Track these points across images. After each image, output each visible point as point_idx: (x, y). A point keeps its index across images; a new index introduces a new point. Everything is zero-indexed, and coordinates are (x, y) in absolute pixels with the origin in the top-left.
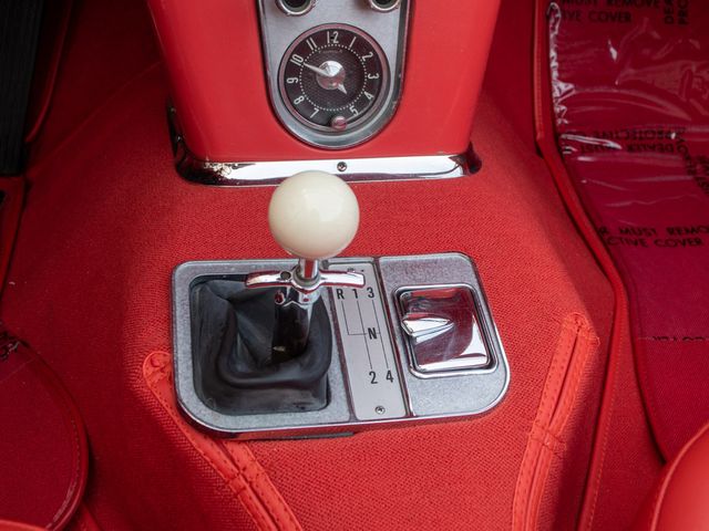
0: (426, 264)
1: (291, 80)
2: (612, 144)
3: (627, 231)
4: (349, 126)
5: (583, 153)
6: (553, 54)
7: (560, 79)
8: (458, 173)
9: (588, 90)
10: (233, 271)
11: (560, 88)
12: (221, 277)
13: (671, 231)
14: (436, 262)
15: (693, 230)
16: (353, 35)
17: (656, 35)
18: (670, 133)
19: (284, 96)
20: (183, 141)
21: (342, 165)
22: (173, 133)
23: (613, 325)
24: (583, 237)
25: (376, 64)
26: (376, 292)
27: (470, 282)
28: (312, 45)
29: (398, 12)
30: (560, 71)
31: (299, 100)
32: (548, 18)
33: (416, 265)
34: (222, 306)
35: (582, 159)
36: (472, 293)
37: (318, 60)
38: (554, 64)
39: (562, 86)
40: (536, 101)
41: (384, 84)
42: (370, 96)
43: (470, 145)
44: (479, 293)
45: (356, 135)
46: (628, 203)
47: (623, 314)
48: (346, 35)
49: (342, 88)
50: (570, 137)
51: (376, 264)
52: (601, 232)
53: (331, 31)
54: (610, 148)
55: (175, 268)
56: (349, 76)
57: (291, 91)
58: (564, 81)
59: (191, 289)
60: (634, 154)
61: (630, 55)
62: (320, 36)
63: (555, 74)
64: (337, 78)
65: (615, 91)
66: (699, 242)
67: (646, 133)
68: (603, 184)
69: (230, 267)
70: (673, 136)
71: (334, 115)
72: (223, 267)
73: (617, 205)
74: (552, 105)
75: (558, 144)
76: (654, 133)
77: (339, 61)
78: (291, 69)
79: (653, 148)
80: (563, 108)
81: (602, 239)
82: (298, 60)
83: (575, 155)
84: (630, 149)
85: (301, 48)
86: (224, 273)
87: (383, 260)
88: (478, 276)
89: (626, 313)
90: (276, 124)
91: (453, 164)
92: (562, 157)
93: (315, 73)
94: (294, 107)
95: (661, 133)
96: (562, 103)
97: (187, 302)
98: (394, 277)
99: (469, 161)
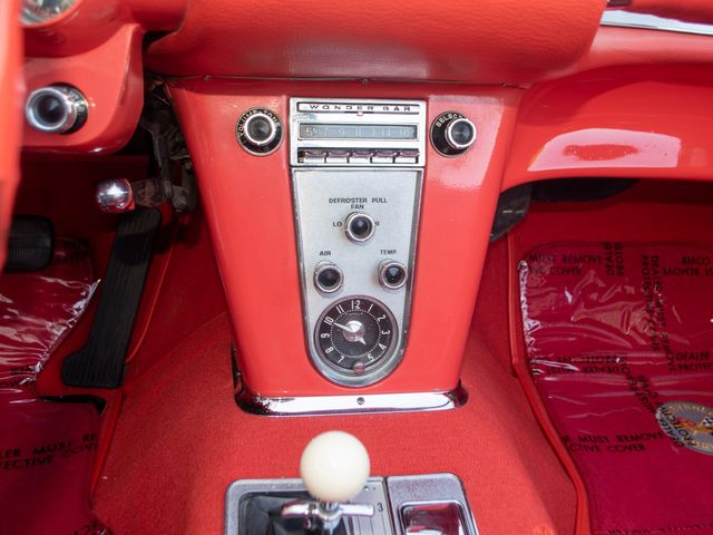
0: (424, 482)
1: (324, 336)
2: (571, 367)
3: (585, 439)
4: (367, 369)
5: (548, 374)
6: (523, 298)
7: (530, 317)
8: (451, 405)
9: (550, 325)
10: (274, 489)
11: (528, 324)
12: (264, 494)
13: (620, 439)
14: (431, 481)
15: (637, 436)
16: (371, 303)
17: (601, 284)
18: (615, 357)
19: (319, 347)
20: (241, 376)
21: (361, 400)
22: (235, 370)
23: (576, 520)
24: (550, 443)
25: (388, 324)
26: (385, 506)
27: (458, 499)
28: (340, 310)
29: (404, 288)
30: (529, 311)
31: (330, 350)
32: (519, 272)
33: (416, 483)
34: (263, 518)
35: (547, 379)
36: (460, 509)
37: (344, 321)
38: (524, 306)
39: (531, 322)
40: (511, 334)
41: (394, 339)
42: (383, 347)
43: (460, 382)
44: (466, 507)
45: (372, 376)
46: (584, 415)
47: (584, 510)
48: (365, 303)
49: (362, 340)
50: (538, 361)
51: (385, 482)
52: (565, 440)
53: (355, 300)
54: (569, 370)
55: (229, 485)
56: (367, 331)
57: (323, 344)
58: (532, 318)
59: (240, 502)
60: (588, 375)
61: (583, 298)
62: (346, 304)
63: (525, 313)
64: (358, 333)
65: (571, 326)
66: (642, 447)
67: (597, 358)
68: (565, 399)
69: (271, 485)
70: (618, 360)
71: (356, 361)
72: (266, 485)
73: (577, 416)
74: (524, 337)
75: (529, 366)
76: (602, 357)
77: (360, 321)
78: (324, 327)
79: (603, 370)
80: (533, 339)
81: (565, 446)
82: (329, 321)
83: (542, 375)
84: (585, 370)
85: (332, 312)
86: (267, 490)
87: (390, 479)
88: (465, 494)
89: (586, 509)
90: (312, 369)
91: (446, 399)
92: (533, 378)
93: (342, 329)
94: (326, 355)
95: (608, 358)
96: (532, 335)
97: (237, 514)
98: (399, 494)
99: (459, 395)
